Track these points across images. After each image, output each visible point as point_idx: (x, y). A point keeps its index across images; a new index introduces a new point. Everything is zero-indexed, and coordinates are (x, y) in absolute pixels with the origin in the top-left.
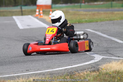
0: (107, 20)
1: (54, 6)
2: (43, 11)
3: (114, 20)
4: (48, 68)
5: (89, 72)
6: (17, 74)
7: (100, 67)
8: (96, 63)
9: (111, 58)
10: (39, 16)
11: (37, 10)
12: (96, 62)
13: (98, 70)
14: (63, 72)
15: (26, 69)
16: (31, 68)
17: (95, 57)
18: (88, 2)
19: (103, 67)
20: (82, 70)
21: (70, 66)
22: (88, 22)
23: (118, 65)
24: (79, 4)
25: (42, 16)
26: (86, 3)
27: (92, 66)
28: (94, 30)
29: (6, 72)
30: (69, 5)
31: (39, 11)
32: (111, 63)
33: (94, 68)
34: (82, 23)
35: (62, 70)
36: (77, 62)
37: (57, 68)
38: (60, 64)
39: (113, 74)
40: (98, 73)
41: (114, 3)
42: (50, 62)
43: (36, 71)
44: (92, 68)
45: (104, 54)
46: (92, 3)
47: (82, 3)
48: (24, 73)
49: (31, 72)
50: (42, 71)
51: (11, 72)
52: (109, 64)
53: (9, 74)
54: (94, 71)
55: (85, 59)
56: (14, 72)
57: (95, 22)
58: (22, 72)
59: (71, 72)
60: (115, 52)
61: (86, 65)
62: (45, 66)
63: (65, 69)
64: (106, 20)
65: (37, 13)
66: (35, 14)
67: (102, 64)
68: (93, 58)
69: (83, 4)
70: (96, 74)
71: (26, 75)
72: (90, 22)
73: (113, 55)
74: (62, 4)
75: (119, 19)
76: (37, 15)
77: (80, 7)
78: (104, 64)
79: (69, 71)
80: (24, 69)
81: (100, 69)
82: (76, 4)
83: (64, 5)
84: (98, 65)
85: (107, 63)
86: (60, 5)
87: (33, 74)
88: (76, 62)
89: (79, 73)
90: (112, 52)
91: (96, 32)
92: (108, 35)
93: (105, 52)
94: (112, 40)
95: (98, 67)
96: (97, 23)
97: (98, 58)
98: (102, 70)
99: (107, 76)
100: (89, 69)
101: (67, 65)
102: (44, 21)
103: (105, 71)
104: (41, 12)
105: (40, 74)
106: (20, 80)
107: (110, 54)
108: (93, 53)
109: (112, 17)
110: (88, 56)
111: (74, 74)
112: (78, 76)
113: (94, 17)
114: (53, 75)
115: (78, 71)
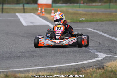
0: (107, 21)
1: (54, 5)
2: (45, 10)
3: (113, 20)
4: (56, 64)
5: (94, 69)
6: (27, 68)
7: (105, 65)
8: (101, 61)
9: (114, 56)
10: (41, 14)
11: (40, 9)
12: (100, 60)
13: (103, 68)
14: (70, 68)
15: (34, 64)
16: (39, 63)
17: (98, 56)
18: (87, 3)
19: (108, 65)
20: (87, 67)
21: (75, 62)
22: (89, 22)
24: (78, 4)
25: (44, 14)
26: (85, 4)
27: (96, 63)
28: (95, 29)
29: (15, 66)
30: (68, 4)
31: (41, 10)
32: (115, 61)
34: (83, 22)
35: (69, 66)
36: (82, 60)
37: (63, 64)
38: (66, 61)
40: (103, 71)
41: (111, 4)
43: (44, 66)
44: (97, 65)
46: (90, 4)
47: (80, 3)
48: (33, 67)
49: (39, 67)
50: (50, 66)
51: (20, 66)
52: (113, 63)
53: (19, 68)
54: (99, 68)
55: (89, 57)
56: (23, 66)
57: (95, 22)
58: (31, 66)
59: (78, 68)
61: (91, 62)
62: (52, 61)
63: (72, 66)
64: (105, 20)
65: (39, 11)
66: (38, 11)
67: (106, 62)
68: (97, 56)
69: (82, 5)
70: (102, 72)
71: (35, 69)
72: (91, 21)
73: (116, 54)
74: (62, 3)
76: (39, 13)
77: (80, 7)
78: (109, 62)
79: (76, 67)
80: (32, 64)
81: (105, 67)
82: (75, 4)
83: (64, 5)
84: (103, 63)
85: (111, 62)
86: (60, 5)
87: (42, 68)
89: (85, 70)
90: (114, 51)
91: (97, 32)
92: (109, 35)
93: (108, 51)
94: (113, 40)
95: (103, 65)
96: (97, 23)
97: (101, 56)
98: (106, 68)
99: (112, 74)
100: (95, 67)
101: (72, 61)
102: (46, 19)
103: (110, 69)
104: (43, 10)
105: (48, 69)
106: (30, 74)
107: (113, 53)
108: (96, 51)
109: (111, 18)
110: (92, 54)
111: (81, 70)
112: (85, 72)
113: (93, 17)
114: (61, 71)
115: (84, 68)
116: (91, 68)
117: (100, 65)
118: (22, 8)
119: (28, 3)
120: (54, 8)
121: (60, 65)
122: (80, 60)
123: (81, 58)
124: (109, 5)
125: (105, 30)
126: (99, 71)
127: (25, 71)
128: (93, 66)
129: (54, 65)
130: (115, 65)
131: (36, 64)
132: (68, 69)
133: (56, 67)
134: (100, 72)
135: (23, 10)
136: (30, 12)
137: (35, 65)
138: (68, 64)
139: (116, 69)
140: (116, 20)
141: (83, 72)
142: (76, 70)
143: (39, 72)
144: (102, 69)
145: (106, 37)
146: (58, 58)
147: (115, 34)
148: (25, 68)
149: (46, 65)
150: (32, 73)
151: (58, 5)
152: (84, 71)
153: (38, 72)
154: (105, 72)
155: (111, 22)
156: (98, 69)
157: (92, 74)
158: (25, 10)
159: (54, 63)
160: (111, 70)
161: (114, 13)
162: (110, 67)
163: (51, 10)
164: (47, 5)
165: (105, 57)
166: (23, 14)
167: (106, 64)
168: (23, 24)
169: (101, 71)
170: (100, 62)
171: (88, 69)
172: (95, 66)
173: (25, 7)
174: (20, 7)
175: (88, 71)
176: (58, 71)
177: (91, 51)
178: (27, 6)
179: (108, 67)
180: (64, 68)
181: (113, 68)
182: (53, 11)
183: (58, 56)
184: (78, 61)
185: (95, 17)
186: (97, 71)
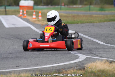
0: (87, 23)
1: (35, 7)
2: (26, 12)
3: (93, 22)
4: (37, 65)
5: (75, 71)
6: (8, 69)
7: (85, 66)
8: (81, 62)
9: (94, 57)
10: (23, 16)
11: (21, 11)
12: (81, 61)
14: (52, 69)
16: (21, 65)
17: (79, 57)
18: (67, 5)
20: (68, 68)
21: (57, 63)
23: (101, 65)
24: (59, 7)
25: (26, 16)
26: (66, 6)
27: (77, 64)
31: (23, 12)
32: (95, 62)
33: (80, 66)
35: (50, 67)
36: (63, 61)
38: (47, 62)
39: (98, 73)
40: (83, 72)
41: (92, 6)
43: (25, 67)
44: (78, 66)
45: (88, 54)
46: (71, 6)
47: (62, 5)
48: (15, 69)
50: (31, 67)
51: (2, 68)
52: (93, 64)
54: (80, 69)
55: (70, 58)
56: (5, 67)
57: (76, 24)
58: (13, 68)
59: (59, 69)
60: (98, 52)
61: (72, 63)
62: (34, 63)
64: (85, 22)
65: (21, 13)
66: (19, 13)
67: (87, 63)
68: (77, 57)
69: (63, 7)
70: (82, 73)
71: (17, 70)
73: (96, 55)
74: (43, 5)
75: (98, 22)
77: (61, 9)
78: (89, 63)
79: (57, 68)
80: (14, 66)
82: (57, 7)
83: (45, 7)
84: (83, 64)
85: (91, 63)
86: (42, 7)
87: (24, 70)
89: (66, 71)
90: (94, 52)
93: (89, 52)
94: (93, 41)
95: (83, 66)
96: (78, 25)
97: (82, 57)
98: (87, 69)
99: (92, 75)
100: (76, 68)
101: (54, 62)
102: (28, 21)
103: (90, 70)
104: (25, 12)
105: (30, 70)
106: (11, 75)
107: (93, 54)
108: (77, 52)
109: (91, 19)
110: (73, 55)
111: (62, 71)
112: (66, 73)
113: (74, 19)
114: (42, 72)
115: (65, 69)
116: (72, 69)
118: (4, 10)
119: (9, 5)
120: (35, 10)
121: (42, 66)
122: (61, 61)
124: (90, 7)
125: (86, 32)
126: (80, 72)
127: (7, 72)
128: (74, 67)
130: (96, 66)
131: (17, 65)
132: (49, 70)
133: (38, 69)
135: (4, 13)
136: (12, 14)
137: (17, 67)
138: (49, 65)
139: (96, 70)
140: (96, 22)
141: (63, 73)
142: (57, 71)
143: (21, 73)
144: (83, 70)
145: (87, 38)
146: (39, 60)
147: (95, 35)
148: (7, 69)
149: (28, 66)
150: (14, 74)
151: (39, 7)
152: (65, 72)
153: (19, 73)
154: (85, 73)
155: (91, 24)
156: (79, 70)
158: (7, 12)
159: (35, 64)
160: (92, 71)
161: (94, 15)
162: (90, 68)
163: (33, 12)
164: (28, 7)
165: (85, 58)
166: (5, 16)
167: (87, 65)
169: (81, 72)
170: (80, 63)
171: (69, 70)
173: (7, 10)
174: (2, 9)
175: (69, 72)
176: (39, 72)
177: (71, 52)
178: (8, 8)
179: (88, 68)
180: (45, 69)
181: (94, 69)
182: (34, 13)
183: (39, 58)
184: (59, 62)
185: (76, 19)
186: (78, 72)
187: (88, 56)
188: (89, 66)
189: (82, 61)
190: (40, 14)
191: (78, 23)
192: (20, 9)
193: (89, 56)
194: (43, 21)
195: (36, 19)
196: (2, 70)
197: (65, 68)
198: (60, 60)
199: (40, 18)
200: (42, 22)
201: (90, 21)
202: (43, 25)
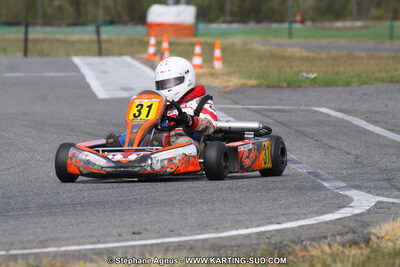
0: (383, 81)
1: (202, 26)
2: (170, 44)
4: (204, 228)
5: (337, 248)
6: (105, 242)
7: (374, 231)
8: (359, 218)
10: (157, 59)
11: (153, 41)
12: (357, 215)
13: (367, 241)
14: (254, 242)
15: (132, 230)
16: (148, 227)
17: (351, 200)
18: (314, 21)
19: (382, 233)
20: (313, 239)
21: (273, 223)
22: (321, 86)
24: (286, 26)
26: (309, 24)
27: (344, 226)
28: (339, 111)
29: (67, 235)
30: (252, 25)
31: (158, 44)
33: (354, 232)
34: (299, 87)
35: (249, 235)
36: (294, 214)
37: (230, 230)
38: (240, 218)
40: (366, 252)
42: (205, 208)
43: (163, 236)
44: (347, 233)
45: (381, 189)
46: (327, 25)
47: (295, 22)
48: (128, 240)
49: (147, 239)
50: (184, 235)
51: (82, 237)
53: (79, 244)
54: (354, 243)
55: (321, 204)
56: (92, 236)
57: (342, 86)
58: (120, 237)
59: (281, 242)
61: (326, 223)
62: (193, 220)
63: (260, 234)
64: (376, 80)
65: (151, 50)
66: (146, 50)
67: (378, 223)
68: (346, 202)
69: (297, 26)
70: (362, 254)
71: (134, 246)
72: (327, 84)
74: (230, 22)
76: (150, 55)
77: (290, 35)
78: (385, 221)
79: (273, 240)
80: (124, 230)
81: (373, 237)
82: (275, 26)
83: (235, 26)
84: (366, 225)
85: (394, 220)
86: (225, 26)
87: (157, 244)
88: (292, 211)
89: (305, 248)
91: (349, 118)
92: (390, 130)
93: (385, 184)
95: (366, 232)
96: (349, 88)
97: (362, 202)
98: (378, 241)
99: (397, 262)
100: (338, 238)
101: (262, 219)
103: (390, 244)
104: (165, 45)
105: (179, 246)
108: (344, 185)
109: (396, 70)
110: (330, 195)
111: (290, 249)
112: (303, 257)
113: (336, 69)
114: (221, 252)
115: (302, 241)
116: (326, 241)
117: (357, 233)
118: (95, 37)
119: (112, 23)
120: (202, 39)
121: (220, 232)
122: (288, 214)
123: (290, 207)
124: (392, 28)
125: (376, 113)
126: (354, 251)
127: (99, 252)
128: (333, 235)
129: (199, 234)
131: (136, 229)
132: (245, 246)
133: (206, 240)
134: (354, 255)
135: (95, 46)
136: (121, 54)
137: (134, 233)
138: (247, 228)
141: (296, 256)
142: (275, 248)
143: (147, 254)
144: (363, 246)
145: (379, 136)
146: (213, 210)
148: (99, 242)
151: (214, 26)
152: (303, 253)
154: (373, 255)
155: (397, 86)
156: (350, 246)
157: (329, 261)
158: (104, 46)
159: (199, 226)
160: (394, 248)
162: (392, 241)
163: (193, 45)
164: (178, 29)
165: (373, 204)
166: (97, 60)
167: (378, 227)
168: (94, 93)
169: (359, 252)
170: (356, 220)
171: (315, 247)
172: (341, 234)
173: (104, 37)
174: (85, 34)
175: (314, 252)
177: (325, 184)
178: (108, 33)
179: (382, 238)
180: (233, 243)
182: (198, 49)
183: (213, 202)
184: (280, 220)
185: (342, 69)
186: (347, 251)
187: (383, 196)
188: (387, 232)
189: (361, 214)
190: (217, 53)
191: (348, 84)
192: (149, 36)
193: (387, 196)
194: (228, 74)
195: (205, 70)
196: (85, 244)
197: (303, 239)
198: (285, 212)
199: (218, 65)
200: (226, 78)
201: (392, 77)
202: (227, 90)
